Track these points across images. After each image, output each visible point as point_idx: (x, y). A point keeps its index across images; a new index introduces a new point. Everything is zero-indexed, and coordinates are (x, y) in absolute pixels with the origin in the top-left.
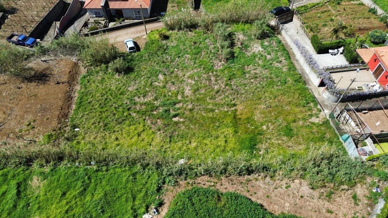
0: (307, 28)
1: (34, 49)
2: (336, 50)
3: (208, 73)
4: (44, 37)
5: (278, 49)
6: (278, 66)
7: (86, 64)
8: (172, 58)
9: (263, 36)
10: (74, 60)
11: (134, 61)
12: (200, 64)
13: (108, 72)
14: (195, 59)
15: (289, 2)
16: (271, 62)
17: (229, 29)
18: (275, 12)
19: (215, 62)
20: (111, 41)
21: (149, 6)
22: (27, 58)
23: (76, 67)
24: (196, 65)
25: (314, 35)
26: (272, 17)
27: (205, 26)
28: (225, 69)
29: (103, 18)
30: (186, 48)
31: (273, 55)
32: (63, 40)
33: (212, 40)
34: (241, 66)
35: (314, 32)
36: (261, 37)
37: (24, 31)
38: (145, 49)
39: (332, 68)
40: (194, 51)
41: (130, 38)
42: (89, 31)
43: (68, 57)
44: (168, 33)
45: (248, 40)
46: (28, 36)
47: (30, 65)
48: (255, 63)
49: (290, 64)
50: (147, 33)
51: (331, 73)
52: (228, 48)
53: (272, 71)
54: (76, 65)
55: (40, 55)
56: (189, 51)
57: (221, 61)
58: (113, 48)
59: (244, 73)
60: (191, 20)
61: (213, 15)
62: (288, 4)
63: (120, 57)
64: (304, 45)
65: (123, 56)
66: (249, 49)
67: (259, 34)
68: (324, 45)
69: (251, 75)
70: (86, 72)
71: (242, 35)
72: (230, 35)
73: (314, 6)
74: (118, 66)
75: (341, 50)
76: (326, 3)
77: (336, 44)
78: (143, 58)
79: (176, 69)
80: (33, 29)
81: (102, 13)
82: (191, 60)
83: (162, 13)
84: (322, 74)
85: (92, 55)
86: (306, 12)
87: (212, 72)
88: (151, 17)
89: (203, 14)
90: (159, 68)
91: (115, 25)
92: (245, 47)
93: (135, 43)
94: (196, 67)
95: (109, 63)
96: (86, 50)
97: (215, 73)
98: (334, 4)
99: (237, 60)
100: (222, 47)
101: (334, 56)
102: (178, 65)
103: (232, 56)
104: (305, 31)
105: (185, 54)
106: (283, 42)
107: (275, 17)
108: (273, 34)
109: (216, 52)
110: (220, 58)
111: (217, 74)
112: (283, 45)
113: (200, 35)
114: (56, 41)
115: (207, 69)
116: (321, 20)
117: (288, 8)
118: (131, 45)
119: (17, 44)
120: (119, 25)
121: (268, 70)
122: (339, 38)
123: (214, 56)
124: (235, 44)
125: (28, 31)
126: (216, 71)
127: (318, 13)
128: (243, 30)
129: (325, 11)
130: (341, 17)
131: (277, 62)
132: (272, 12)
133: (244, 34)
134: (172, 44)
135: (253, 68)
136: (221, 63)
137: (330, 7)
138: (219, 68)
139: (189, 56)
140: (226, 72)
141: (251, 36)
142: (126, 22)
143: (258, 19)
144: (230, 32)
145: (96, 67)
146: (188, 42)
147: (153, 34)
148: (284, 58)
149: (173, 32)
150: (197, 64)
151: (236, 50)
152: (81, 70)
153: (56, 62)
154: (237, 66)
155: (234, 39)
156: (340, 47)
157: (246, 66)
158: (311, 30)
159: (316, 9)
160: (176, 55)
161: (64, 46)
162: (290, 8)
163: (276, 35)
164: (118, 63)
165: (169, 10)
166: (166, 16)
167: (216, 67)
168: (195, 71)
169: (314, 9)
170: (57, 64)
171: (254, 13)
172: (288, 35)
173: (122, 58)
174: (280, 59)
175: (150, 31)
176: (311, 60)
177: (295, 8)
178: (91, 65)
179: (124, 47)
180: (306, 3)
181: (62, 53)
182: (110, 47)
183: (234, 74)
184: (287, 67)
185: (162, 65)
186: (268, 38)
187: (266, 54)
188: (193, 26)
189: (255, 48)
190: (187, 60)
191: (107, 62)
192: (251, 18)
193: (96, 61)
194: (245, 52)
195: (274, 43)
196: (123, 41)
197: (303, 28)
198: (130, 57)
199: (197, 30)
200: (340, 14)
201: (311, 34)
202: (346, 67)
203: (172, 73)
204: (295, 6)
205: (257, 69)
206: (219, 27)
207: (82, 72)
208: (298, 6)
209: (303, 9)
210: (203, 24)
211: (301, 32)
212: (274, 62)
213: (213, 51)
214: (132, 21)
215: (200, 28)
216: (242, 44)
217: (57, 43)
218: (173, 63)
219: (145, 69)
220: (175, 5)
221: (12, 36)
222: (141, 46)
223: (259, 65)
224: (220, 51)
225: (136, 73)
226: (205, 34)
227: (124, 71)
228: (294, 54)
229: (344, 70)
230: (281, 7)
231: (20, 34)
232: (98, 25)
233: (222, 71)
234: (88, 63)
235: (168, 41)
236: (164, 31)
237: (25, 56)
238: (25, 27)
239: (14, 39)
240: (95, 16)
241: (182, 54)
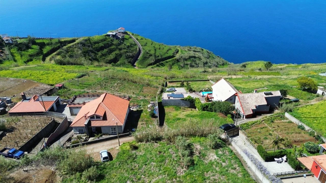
0: (252, 141)
1: (20, 161)
2: (280, 159)
3: (172, 179)
4: (31, 150)
5: (230, 157)
6: (233, 172)
7: (62, 173)
8: (140, 166)
9: (217, 147)
10: (53, 170)
11: (106, 169)
12: (164, 171)
13: (82, 180)
14: (160, 166)
15: (234, 120)
16: (227, 169)
17: (188, 141)
18: (223, 128)
19: (178, 169)
20: (88, 152)
21: (123, 123)
22: (11, 168)
23: (53, 176)
24: (160, 172)
25: (259, 146)
26: (222, 131)
27: (168, 139)
28: (187, 176)
29: (85, 134)
30: (152, 157)
31: (227, 163)
32: (47, 152)
33: (175, 149)
34: (201, 172)
35: (258, 144)
36: (215, 147)
37: (16, 145)
38: (117, 158)
39: (282, 175)
40: (159, 159)
41: (105, 149)
42: (71, 145)
43: (48, 167)
44: (137, 145)
45: (204, 150)
46: (18, 149)
47: (12, 175)
48: (213, 170)
49: (244, 171)
50: (120, 145)
51: (281, 179)
52: (188, 156)
53: (229, 177)
54: (53, 173)
55: (23, 166)
56: (155, 159)
57: (183, 168)
58: (90, 158)
59: (205, 179)
60: (157, 134)
61: (174, 130)
62: (233, 122)
63: (94, 166)
64: (253, 154)
65: (97, 165)
66: (206, 157)
67: (214, 145)
68: (269, 154)
69: (211, 181)
70: (61, 180)
71: (199, 146)
72: (189, 146)
73: (254, 124)
74: (91, 174)
75: (285, 158)
76: (262, 121)
77: (279, 154)
78: (115, 166)
79: (142, 176)
80: (24, 144)
81: (84, 130)
82: (157, 167)
83: (133, 130)
84: (274, 180)
85: (70, 165)
86: (248, 128)
87: (176, 179)
88: (124, 132)
89: (166, 129)
90: (128, 176)
91: (94, 139)
92: (202, 156)
93: (109, 154)
94: (161, 174)
95: (83, 171)
96: (65, 160)
97: (178, 179)
98: (269, 122)
99: (196, 167)
100: (183, 156)
101: (280, 164)
102: (145, 172)
103: (192, 164)
104: (250, 143)
105: (151, 162)
106: (234, 151)
107: (225, 132)
108: (225, 144)
109: (178, 160)
110: (182, 165)
111: (180, 180)
112: (235, 154)
113: (165, 146)
114: (41, 153)
115: (171, 175)
116: (262, 134)
117: (234, 125)
118: (105, 155)
119: (6, 157)
120: (98, 139)
121: (225, 176)
122: (280, 148)
123: (177, 163)
124: (194, 153)
125: (19, 145)
126: (179, 177)
127: (258, 129)
128: (199, 142)
129: (263, 128)
130: (277, 132)
131: (232, 169)
132: (221, 128)
133: (201, 145)
134: (141, 153)
135: (211, 174)
136: (183, 169)
137: (266, 125)
138: (182, 175)
139: (155, 163)
140: (188, 178)
141: (207, 146)
142: (104, 137)
143: (210, 133)
144: (189, 143)
145: (71, 176)
146: (154, 152)
147: (125, 146)
148: (237, 165)
149: (142, 143)
150: (162, 171)
151: (195, 158)
152: (57, 178)
153: (37, 171)
154: (197, 173)
155: (193, 149)
156: (283, 156)
157: (205, 173)
158: (256, 142)
159: (256, 125)
160: (144, 163)
161: (46, 157)
162: (235, 125)
163: (227, 146)
164: (92, 171)
165: (139, 127)
166: (136, 132)
167: (179, 173)
168: (160, 177)
169: (254, 126)
170: (36, 173)
171: (207, 129)
172: (237, 146)
173: (95, 167)
174: (234, 166)
175: (122, 144)
176: (262, 167)
177: (239, 125)
178: (67, 174)
179: (98, 158)
180: (247, 121)
181: (43, 163)
182: (87, 157)
183: (195, 180)
184: (241, 173)
185: (130, 172)
186: (221, 148)
187: (221, 162)
188: (158, 139)
189: (211, 157)
190: (153, 167)
191: (82, 171)
192: (205, 132)
193: (72, 169)
194: (204, 160)
195: (227, 153)
196: (99, 152)
197: (248, 140)
198: (102, 166)
199: (162, 142)
200: (276, 130)
201: (256, 145)
202: (293, 174)
203: (139, 179)
204: (239, 124)
205: (215, 175)
206: (180, 139)
207: (58, 180)
208: (241, 123)
209: (245, 125)
210: (166, 137)
211: (248, 143)
212: (229, 169)
213: (175, 159)
214: (108, 136)
215: (164, 141)
216: (200, 153)
217: (41, 154)
218: (141, 170)
219: (116, 176)
220: (144, 123)
221: (5, 149)
222: (114, 156)
223: (217, 172)
224: (182, 159)
225: (107, 180)
226: (168, 145)
227: (96, 178)
228: (245, 162)
229: (292, 176)
230: (227, 124)
231: (11, 147)
232: (80, 140)
233: (185, 177)
234: (65, 172)
235: (137, 151)
236: (134, 143)
237: (10, 167)
238: (18, 143)
239: (6, 152)
240: (78, 133)
241: (149, 162)
